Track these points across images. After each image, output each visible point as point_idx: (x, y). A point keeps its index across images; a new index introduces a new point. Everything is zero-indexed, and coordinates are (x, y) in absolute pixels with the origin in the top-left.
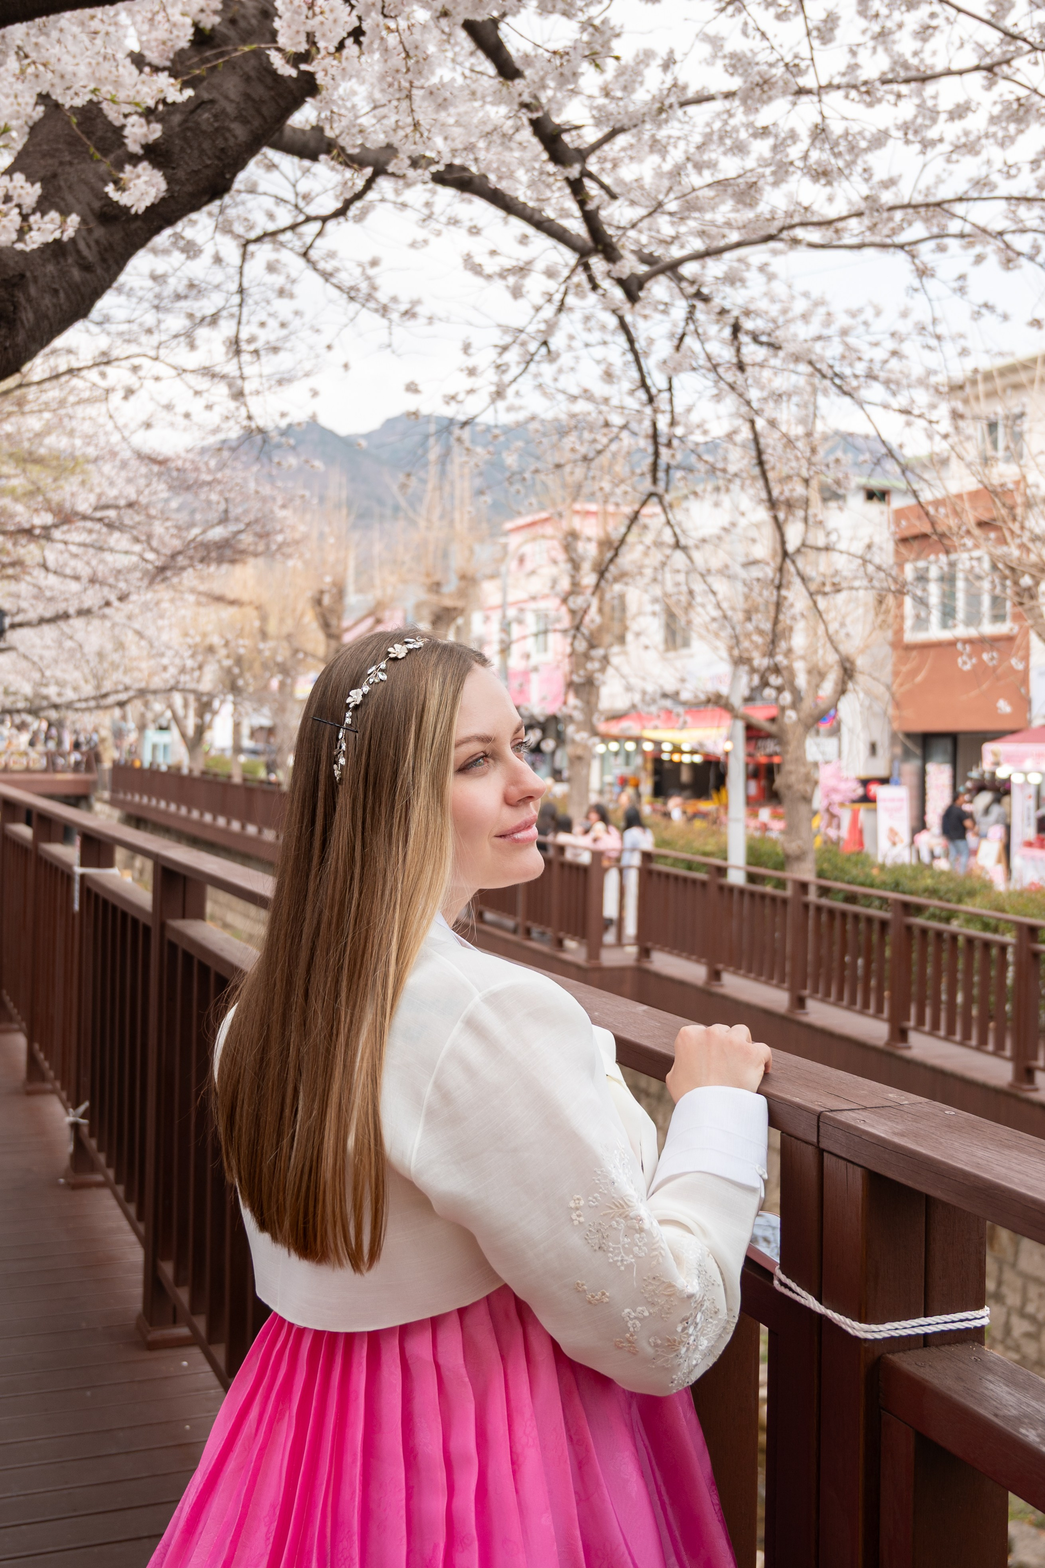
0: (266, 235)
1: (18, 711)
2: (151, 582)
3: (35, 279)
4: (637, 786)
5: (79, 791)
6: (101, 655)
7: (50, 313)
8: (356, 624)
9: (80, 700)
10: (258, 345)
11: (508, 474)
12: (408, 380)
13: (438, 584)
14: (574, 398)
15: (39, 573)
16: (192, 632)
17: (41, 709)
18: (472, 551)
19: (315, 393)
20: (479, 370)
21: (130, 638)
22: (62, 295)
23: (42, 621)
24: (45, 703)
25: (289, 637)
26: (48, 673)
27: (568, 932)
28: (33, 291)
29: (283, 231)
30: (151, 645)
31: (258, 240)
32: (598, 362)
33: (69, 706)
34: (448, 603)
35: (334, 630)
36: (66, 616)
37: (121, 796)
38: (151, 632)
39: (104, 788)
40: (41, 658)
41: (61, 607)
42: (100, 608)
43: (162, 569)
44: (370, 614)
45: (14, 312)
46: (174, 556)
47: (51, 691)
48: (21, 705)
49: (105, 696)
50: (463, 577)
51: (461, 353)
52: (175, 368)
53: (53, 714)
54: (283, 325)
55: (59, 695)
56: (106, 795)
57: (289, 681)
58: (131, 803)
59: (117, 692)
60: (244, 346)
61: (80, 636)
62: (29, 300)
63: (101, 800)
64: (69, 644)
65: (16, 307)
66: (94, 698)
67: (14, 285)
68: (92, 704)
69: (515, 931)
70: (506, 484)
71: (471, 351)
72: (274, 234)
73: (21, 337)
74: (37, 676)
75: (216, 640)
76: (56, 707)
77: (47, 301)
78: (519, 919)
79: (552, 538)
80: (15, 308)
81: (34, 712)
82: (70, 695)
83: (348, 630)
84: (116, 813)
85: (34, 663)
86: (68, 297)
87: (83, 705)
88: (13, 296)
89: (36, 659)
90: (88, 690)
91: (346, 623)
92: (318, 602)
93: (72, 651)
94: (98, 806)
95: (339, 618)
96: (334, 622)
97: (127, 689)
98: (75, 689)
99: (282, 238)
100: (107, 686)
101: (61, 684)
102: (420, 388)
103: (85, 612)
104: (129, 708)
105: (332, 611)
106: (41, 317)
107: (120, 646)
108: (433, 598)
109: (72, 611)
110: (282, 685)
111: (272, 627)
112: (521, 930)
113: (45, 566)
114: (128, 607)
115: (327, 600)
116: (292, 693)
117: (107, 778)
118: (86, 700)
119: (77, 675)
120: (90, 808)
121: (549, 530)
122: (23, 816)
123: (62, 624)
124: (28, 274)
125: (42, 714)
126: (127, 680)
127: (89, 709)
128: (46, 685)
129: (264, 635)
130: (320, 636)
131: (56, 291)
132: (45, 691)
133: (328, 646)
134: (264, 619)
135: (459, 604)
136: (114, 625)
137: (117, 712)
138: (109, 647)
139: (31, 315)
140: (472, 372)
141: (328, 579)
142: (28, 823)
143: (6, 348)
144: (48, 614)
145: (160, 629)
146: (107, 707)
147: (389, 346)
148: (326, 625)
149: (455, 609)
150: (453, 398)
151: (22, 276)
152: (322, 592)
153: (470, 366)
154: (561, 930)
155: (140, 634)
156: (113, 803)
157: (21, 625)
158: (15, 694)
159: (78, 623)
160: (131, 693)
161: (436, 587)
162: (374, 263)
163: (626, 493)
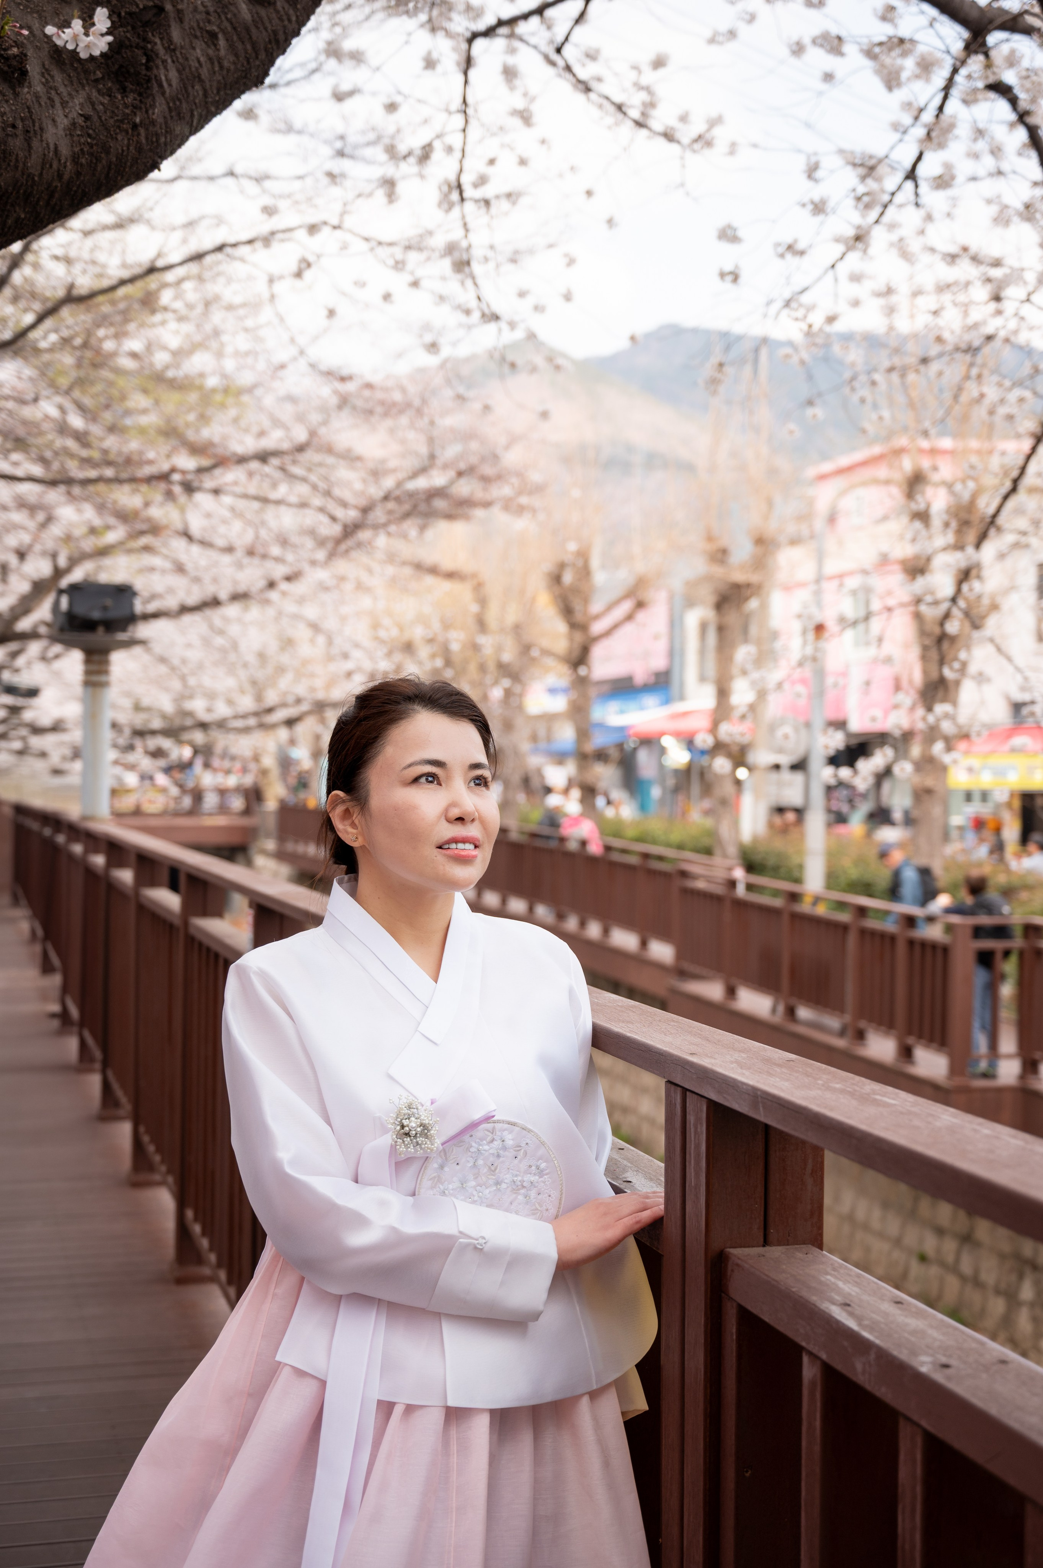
0: (501, 23)
1: (153, 733)
2: (332, 555)
3: (180, 16)
4: (998, 830)
5: (234, 839)
6: (262, 656)
7: (204, 72)
8: (610, 608)
9: (236, 717)
10: (487, 192)
11: (847, 375)
12: (721, 223)
13: (724, 552)
14: (952, 258)
15: (179, 545)
16: (386, 621)
17: (184, 729)
18: (770, 503)
19: (571, 262)
20: (831, 204)
21: (302, 633)
22: (222, 42)
23: (184, 609)
24: (189, 722)
25: (517, 628)
26: (192, 681)
27: (920, 1037)
28: (176, 34)
29: (525, 16)
30: (330, 642)
31: (489, 32)
32: (989, 202)
33: (221, 725)
34: (739, 577)
35: (579, 617)
36: (215, 602)
37: (290, 847)
38: (330, 624)
39: (268, 836)
40: (184, 661)
41: (209, 590)
42: (262, 591)
43: (350, 530)
44: (629, 594)
45: (148, 69)
46: (366, 511)
47: (198, 706)
48: (157, 724)
49: (270, 710)
50: (760, 541)
51: (804, 177)
52: (367, 239)
53: (199, 737)
54: (523, 162)
55: (209, 710)
56: (270, 845)
57: (517, 689)
58: (304, 857)
59: (284, 705)
60: (469, 192)
61: (234, 630)
62: (171, 49)
63: (264, 852)
64: (219, 641)
65: (151, 57)
66: (256, 714)
67: (146, 24)
68: (252, 722)
69: (842, 1033)
70: (847, 390)
71: (819, 174)
72: (512, 22)
73: (159, 110)
74: (176, 685)
75: (418, 633)
76: (203, 726)
77: (199, 51)
78: (847, 1018)
79: (887, 482)
80: (149, 59)
81: (173, 732)
82: (222, 710)
83: (597, 617)
84: (285, 870)
85: (173, 669)
86: (231, 46)
87: (239, 724)
88: (145, 40)
89: (176, 662)
90: (247, 703)
91: (596, 607)
92: (556, 579)
93: (223, 651)
94: (260, 861)
95: (586, 601)
96: (577, 606)
97: (298, 701)
98: (230, 702)
99: (522, 28)
100: (271, 697)
101: (211, 696)
102: (740, 233)
103: (239, 597)
104: (301, 729)
105: (575, 590)
106: (190, 78)
107: (288, 643)
108: (718, 571)
109: (223, 595)
110: (508, 693)
111: (492, 616)
112: (850, 1033)
113: (187, 535)
114: (297, 588)
115: (568, 578)
116: (520, 708)
117: (271, 823)
118: (244, 716)
119: (230, 682)
120: (249, 863)
121: (882, 472)
122: (165, 875)
123: (208, 612)
124: (168, 7)
125: (186, 736)
126: (301, 690)
127: (246, 730)
128: (191, 697)
129: (482, 625)
130: (561, 627)
131: (213, 36)
132: (190, 705)
133: (571, 639)
134: (483, 602)
135: (754, 578)
136: (280, 614)
137: (283, 734)
138: (273, 647)
139: (173, 74)
140: (819, 208)
141: (572, 547)
142: (174, 887)
143: (135, 126)
144: (192, 600)
145: (343, 619)
146: (273, 727)
147: (682, 185)
148: (567, 611)
149: (748, 585)
150: (790, 247)
151: (161, 9)
152: (562, 566)
153: (817, 199)
154: (910, 1032)
155: (315, 627)
156: (281, 856)
157: (156, 615)
158: (148, 709)
159: (232, 610)
160: (305, 707)
161: (720, 555)
162: (659, 63)
163: (1021, 400)
